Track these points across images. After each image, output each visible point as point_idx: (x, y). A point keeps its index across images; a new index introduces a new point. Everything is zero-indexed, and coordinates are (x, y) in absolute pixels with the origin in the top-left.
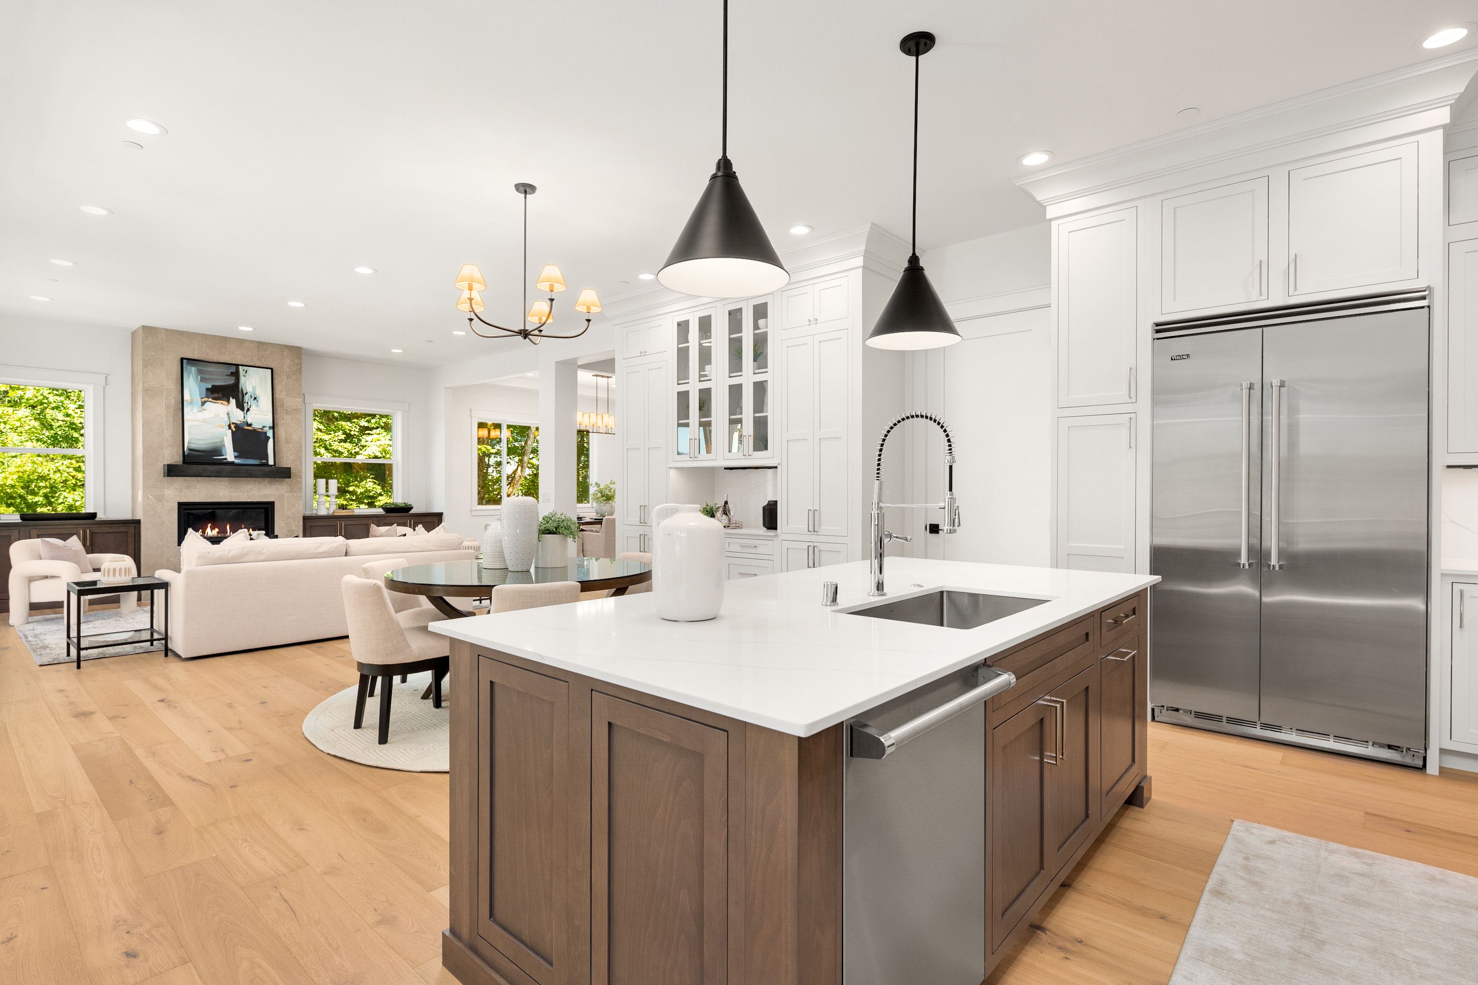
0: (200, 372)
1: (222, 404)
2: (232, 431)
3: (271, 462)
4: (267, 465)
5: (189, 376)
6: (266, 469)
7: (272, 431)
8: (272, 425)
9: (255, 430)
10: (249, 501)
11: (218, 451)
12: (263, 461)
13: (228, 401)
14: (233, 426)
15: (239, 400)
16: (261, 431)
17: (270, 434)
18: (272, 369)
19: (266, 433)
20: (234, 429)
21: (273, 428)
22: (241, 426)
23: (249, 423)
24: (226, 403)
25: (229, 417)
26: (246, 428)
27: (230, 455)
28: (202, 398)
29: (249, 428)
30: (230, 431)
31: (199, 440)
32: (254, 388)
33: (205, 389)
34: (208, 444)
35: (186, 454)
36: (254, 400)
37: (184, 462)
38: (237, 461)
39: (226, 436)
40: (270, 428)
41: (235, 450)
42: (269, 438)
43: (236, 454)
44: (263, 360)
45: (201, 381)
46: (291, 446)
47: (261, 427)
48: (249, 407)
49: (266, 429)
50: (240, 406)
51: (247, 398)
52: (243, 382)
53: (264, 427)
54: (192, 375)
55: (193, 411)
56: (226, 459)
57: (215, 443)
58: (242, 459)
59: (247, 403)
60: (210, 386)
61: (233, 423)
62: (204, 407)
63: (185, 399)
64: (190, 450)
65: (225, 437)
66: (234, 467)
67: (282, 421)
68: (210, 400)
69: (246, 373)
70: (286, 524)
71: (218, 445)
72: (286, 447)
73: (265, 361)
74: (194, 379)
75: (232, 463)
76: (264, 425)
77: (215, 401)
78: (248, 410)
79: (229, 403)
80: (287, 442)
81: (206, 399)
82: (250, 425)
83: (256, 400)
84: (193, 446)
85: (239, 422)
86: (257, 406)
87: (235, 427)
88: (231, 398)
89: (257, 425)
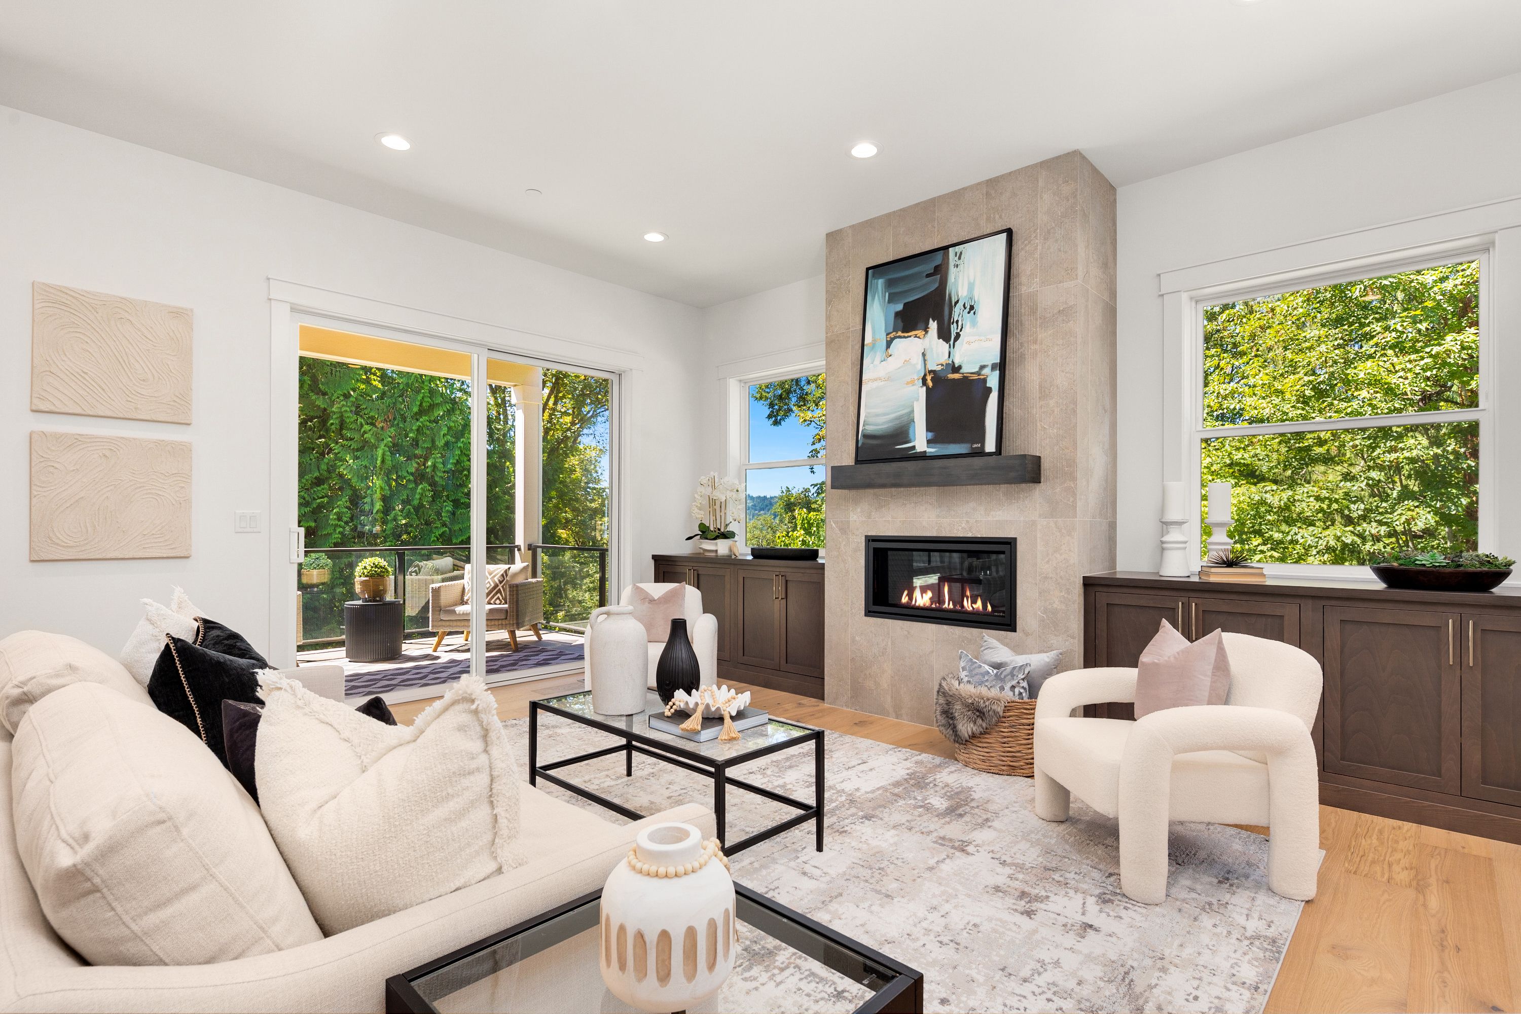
0: (890, 284)
1: (916, 336)
2: (928, 390)
3: (990, 446)
4: (980, 453)
5: (873, 299)
6: (977, 462)
7: (997, 372)
8: (998, 361)
9: (965, 379)
10: (970, 535)
11: (902, 433)
12: (975, 446)
13: (926, 329)
14: (929, 378)
15: (944, 320)
16: (975, 377)
17: (993, 381)
18: (1009, 232)
19: (985, 381)
20: (930, 384)
21: (1002, 366)
22: (942, 375)
23: (956, 366)
24: (920, 333)
25: (925, 360)
26: (952, 376)
27: (920, 441)
28: (887, 334)
29: (956, 376)
30: (924, 388)
31: (877, 415)
32: (971, 287)
33: (893, 315)
34: (891, 421)
35: (860, 445)
36: (969, 313)
37: (857, 461)
38: (931, 451)
39: (918, 400)
40: (993, 367)
41: (928, 429)
42: (990, 390)
43: (930, 435)
44: (997, 216)
45: (889, 302)
46: (1052, 403)
47: (976, 369)
48: (959, 331)
49: (986, 371)
50: (944, 334)
51: (957, 310)
52: (953, 280)
53: (982, 367)
54: (878, 296)
55: (875, 363)
56: (914, 447)
57: (902, 416)
58: (938, 445)
59: (957, 322)
60: (900, 307)
61: (930, 372)
62: (890, 351)
63: (866, 343)
64: (865, 436)
65: (915, 403)
66: (920, 464)
67: (1033, 347)
68: (900, 334)
69: (960, 258)
70: (1040, 593)
71: (905, 419)
72: (1041, 407)
73: (1001, 217)
74: (880, 301)
75: (923, 456)
76: (982, 364)
77: (906, 335)
78: (958, 336)
79: (927, 332)
80: (1044, 394)
81: (892, 335)
82: (956, 369)
83: (972, 312)
84: (871, 429)
85: (939, 368)
86: (974, 324)
87: (932, 379)
88: (931, 321)
89: (969, 368)
